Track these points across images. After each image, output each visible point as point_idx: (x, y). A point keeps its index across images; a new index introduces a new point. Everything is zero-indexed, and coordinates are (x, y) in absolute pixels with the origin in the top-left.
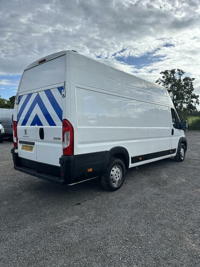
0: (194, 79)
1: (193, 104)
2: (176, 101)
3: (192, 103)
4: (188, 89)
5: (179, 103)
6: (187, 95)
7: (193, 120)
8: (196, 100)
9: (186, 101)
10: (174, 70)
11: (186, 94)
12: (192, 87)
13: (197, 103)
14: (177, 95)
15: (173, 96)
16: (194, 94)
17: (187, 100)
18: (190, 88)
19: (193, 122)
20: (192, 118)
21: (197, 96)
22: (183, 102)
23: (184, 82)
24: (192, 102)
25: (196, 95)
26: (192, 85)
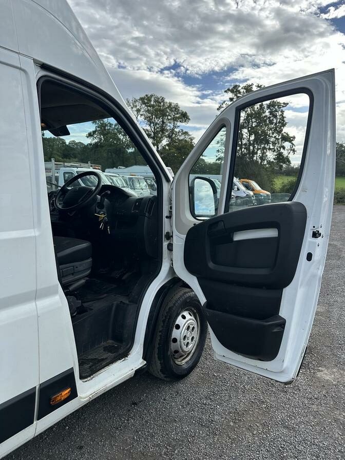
0: (287, 104)
1: (285, 153)
2: (254, 147)
3: (282, 150)
4: (276, 124)
5: (258, 149)
6: (275, 135)
7: (283, 183)
8: (290, 144)
9: (272, 147)
10: (250, 86)
11: (273, 134)
12: (284, 121)
13: (291, 150)
14: (256, 134)
15: (248, 137)
16: (287, 134)
17: (274, 144)
18: (279, 122)
19: (284, 186)
20: (281, 178)
21: (291, 137)
22: (266, 149)
23: (269, 110)
24: (284, 148)
25: (291, 135)
26: (283, 117)
